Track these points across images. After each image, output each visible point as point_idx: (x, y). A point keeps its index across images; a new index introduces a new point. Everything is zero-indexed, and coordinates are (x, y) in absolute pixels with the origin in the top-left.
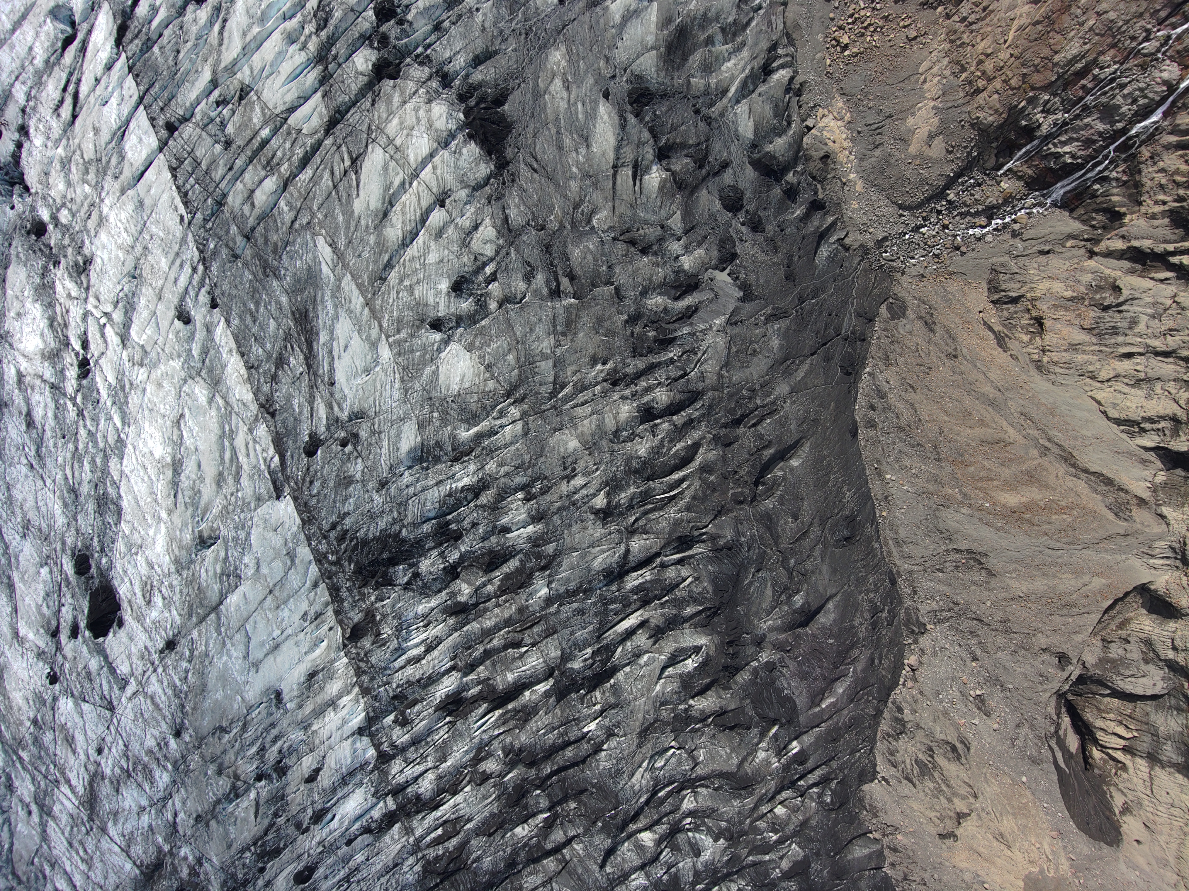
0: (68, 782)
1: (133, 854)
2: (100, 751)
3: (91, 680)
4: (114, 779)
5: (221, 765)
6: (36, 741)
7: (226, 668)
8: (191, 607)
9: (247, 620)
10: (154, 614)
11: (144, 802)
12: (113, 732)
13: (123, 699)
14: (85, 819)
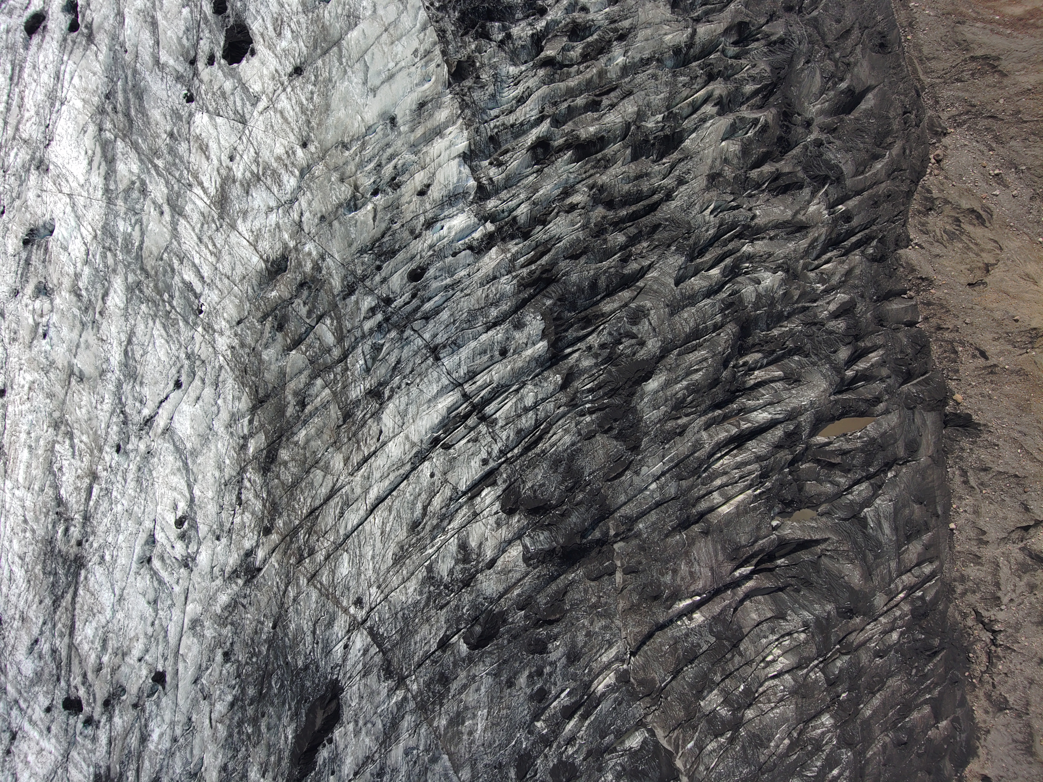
0: (201, 184)
1: (260, 248)
2: (232, 159)
3: (225, 98)
4: (245, 182)
5: (343, 174)
6: (172, 151)
7: (348, 92)
8: (316, 41)
9: (365, 52)
10: (284, 44)
11: (273, 204)
12: (245, 141)
13: (255, 113)
14: (216, 217)
